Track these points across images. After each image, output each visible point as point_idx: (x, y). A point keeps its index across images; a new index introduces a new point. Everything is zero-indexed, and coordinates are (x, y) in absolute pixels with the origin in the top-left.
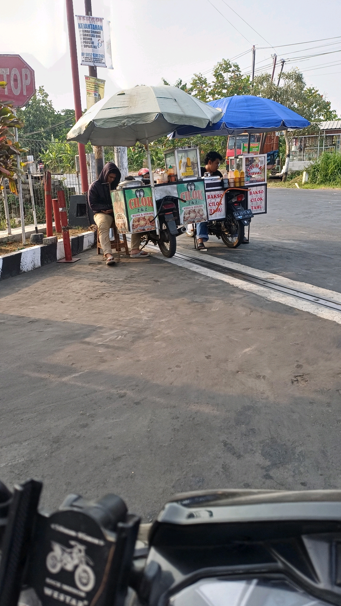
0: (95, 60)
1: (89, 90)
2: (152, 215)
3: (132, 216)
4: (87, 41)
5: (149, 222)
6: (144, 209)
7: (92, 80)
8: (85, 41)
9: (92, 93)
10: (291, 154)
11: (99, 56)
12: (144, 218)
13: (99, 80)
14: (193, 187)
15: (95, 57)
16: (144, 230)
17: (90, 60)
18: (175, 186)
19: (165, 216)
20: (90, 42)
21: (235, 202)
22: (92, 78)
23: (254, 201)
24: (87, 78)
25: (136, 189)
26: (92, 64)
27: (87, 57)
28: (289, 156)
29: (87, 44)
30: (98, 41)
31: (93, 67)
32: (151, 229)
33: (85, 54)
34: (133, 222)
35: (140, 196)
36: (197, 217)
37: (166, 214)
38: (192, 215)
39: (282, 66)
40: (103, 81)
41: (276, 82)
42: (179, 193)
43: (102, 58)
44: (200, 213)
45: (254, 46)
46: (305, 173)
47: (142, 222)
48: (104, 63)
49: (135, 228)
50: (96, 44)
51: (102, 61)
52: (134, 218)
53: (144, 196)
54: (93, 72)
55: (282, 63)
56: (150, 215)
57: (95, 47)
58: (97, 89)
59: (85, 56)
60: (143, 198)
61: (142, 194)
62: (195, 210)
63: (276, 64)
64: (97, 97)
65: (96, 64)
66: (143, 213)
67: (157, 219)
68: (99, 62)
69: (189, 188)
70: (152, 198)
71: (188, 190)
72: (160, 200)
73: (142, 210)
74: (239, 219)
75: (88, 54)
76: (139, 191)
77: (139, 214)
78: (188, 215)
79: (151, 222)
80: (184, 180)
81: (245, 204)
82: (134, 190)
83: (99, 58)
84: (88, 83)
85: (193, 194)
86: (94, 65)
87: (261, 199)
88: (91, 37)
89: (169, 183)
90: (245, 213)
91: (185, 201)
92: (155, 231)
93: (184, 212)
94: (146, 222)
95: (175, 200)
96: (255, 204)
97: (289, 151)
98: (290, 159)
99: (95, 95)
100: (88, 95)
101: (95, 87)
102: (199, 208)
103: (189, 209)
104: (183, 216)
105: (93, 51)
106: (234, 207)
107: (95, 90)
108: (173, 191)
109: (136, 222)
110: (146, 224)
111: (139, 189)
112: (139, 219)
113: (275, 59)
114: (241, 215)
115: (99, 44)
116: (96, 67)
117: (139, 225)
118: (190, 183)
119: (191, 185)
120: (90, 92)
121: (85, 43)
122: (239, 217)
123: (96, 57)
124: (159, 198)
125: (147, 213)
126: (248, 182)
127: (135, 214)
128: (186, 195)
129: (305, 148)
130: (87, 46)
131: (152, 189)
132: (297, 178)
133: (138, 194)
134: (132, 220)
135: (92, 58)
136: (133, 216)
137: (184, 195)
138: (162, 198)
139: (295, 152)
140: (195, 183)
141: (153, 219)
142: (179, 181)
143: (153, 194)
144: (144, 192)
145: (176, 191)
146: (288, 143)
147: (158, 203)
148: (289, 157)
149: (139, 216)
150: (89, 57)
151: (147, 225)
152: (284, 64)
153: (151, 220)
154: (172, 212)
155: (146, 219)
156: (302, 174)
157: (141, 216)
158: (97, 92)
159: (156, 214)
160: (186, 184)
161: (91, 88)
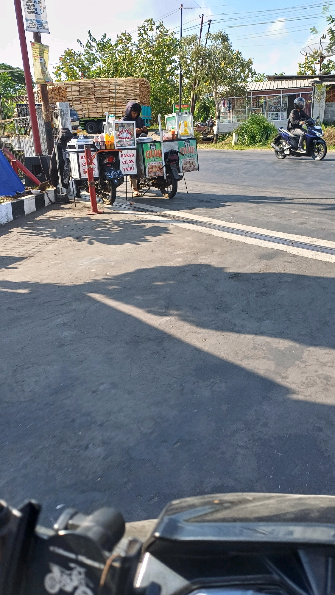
0: (38, 26)
1: (35, 56)
2: (161, 164)
3: (147, 164)
4: (30, 7)
5: (159, 169)
6: (156, 159)
7: (37, 45)
8: (28, 7)
9: (38, 58)
10: (221, 116)
11: (42, 22)
12: (156, 166)
13: (43, 46)
14: (189, 144)
15: (38, 23)
16: (156, 175)
17: (34, 26)
18: (177, 142)
19: (171, 165)
20: (33, 9)
21: (107, 163)
22: (37, 44)
23: (126, 163)
24: (32, 44)
25: (151, 144)
26: (36, 30)
27: (31, 23)
28: (219, 117)
29: (30, 10)
30: (41, 7)
31: (38, 33)
32: (160, 175)
33: (29, 20)
34: (148, 169)
35: (153, 149)
36: (191, 167)
37: (171, 163)
38: (188, 165)
39: (209, 26)
40: (48, 47)
41: (203, 44)
42: (179, 148)
43: (45, 24)
44: (193, 164)
45: (182, 5)
46: (234, 134)
47: (154, 169)
48: (47, 29)
49: (149, 174)
50: (38, 11)
51: (45, 27)
52: (149, 165)
53: (156, 149)
54: (37, 38)
55: (209, 23)
56: (160, 164)
57: (38, 13)
58: (42, 55)
59: (29, 22)
60: (155, 151)
61: (154, 147)
62: (190, 162)
63: (203, 22)
64: (43, 62)
65: (40, 30)
66: (155, 162)
67: (165, 168)
68: (42, 28)
69: (186, 144)
70: (161, 151)
71: (185, 146)
72: (167, 152)
73: (154, 160)
74: (110, 178)
75: (32, 20)
76: (153, 145)
77: (152, 163)
78: (185, 166)
79: (160, 169)
80: (182, 138)
81: (117, 165)
82: (149, 144)
83: (42, 24)
84: (34, 49)
85: (189, 149)
86: (38, 31)
87: (132, 162)
88: (33, 4)
89: (172, 140)
90: (115, 173)
91: (183, 155)
92: (163, 176)
93: (182, 163)
94: (157, 169)
95: (176, 153)
96: (126, 166)
97: (219, 112)
98: (220, 120)
99: (41, 60)
100: (35, 61)
101: (41, 52)
102: (193, 160)
103: (186, 161)
104: (182, 166)
105: (36, 17)
106: (106, 168)
107: (41, 56)
108: (174, 146)
109: (150, 169)
110: (157, 170)
111: (152, 144)
112: (152, 166)
113: (201, 18)
114: (112, 175)
115: (41, 10)
116: (40, 33)
117: (152, 171)
118: (187, 141)
119: (187, 142)
120: (36, 58)
121: (28, 9)
122: (110, 177)
123: (40, 24)
124: (165, 151)
125: (157, 162)
126: (119, 146)
127: (150, 163)
128: (184, 149)
129: (234, 110)
130: (30, 12)
131: (162, 144)
132: (228, 140)
133: (152, 147)
134: (148, 167)
135: (35, 24)
136: (149, 164)
137: (183, 150)
138: (168, 151)
139: (225, 113)
140: (190, 141)
141: (162, 167)
142: (179, 139)
143: (162, 148)
144: (155, 146)
145: (177, 147)
146: (218, 105)
147: (166, 155)
148: (219, 119)
149: (152, 165)
150: (33, 23)
151: (158, 172)
152: (210, 23)
153: (160, 168)
154: (175, 162)
155: (157, 167)
156: (232, 136)
157: (154, 164)
158: (42, 58)
159: (164, 164)
160: (184, 142)
161: (36, 54)
